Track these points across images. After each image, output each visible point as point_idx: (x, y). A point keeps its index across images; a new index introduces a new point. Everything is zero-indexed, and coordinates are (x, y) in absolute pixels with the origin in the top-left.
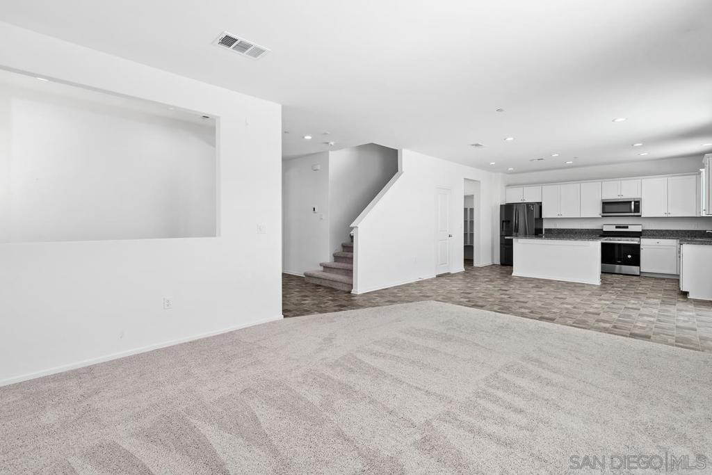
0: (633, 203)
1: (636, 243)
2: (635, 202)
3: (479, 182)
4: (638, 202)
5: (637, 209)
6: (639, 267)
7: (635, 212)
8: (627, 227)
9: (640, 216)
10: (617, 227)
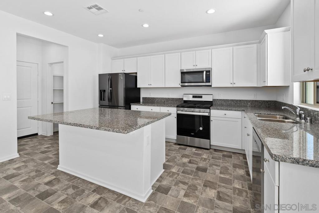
0: (205, 73)
1: (207, 114)
2: (207, 72)
3: (68, 47)
4: (209, 71)
5: (208, 79)
6: (209, 140)
7: (206, 82)
8: (201, 97)
9: (211, 86)
10: (194, 97)
